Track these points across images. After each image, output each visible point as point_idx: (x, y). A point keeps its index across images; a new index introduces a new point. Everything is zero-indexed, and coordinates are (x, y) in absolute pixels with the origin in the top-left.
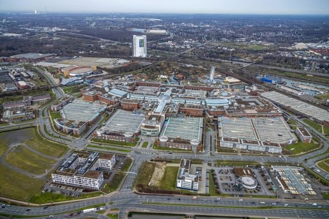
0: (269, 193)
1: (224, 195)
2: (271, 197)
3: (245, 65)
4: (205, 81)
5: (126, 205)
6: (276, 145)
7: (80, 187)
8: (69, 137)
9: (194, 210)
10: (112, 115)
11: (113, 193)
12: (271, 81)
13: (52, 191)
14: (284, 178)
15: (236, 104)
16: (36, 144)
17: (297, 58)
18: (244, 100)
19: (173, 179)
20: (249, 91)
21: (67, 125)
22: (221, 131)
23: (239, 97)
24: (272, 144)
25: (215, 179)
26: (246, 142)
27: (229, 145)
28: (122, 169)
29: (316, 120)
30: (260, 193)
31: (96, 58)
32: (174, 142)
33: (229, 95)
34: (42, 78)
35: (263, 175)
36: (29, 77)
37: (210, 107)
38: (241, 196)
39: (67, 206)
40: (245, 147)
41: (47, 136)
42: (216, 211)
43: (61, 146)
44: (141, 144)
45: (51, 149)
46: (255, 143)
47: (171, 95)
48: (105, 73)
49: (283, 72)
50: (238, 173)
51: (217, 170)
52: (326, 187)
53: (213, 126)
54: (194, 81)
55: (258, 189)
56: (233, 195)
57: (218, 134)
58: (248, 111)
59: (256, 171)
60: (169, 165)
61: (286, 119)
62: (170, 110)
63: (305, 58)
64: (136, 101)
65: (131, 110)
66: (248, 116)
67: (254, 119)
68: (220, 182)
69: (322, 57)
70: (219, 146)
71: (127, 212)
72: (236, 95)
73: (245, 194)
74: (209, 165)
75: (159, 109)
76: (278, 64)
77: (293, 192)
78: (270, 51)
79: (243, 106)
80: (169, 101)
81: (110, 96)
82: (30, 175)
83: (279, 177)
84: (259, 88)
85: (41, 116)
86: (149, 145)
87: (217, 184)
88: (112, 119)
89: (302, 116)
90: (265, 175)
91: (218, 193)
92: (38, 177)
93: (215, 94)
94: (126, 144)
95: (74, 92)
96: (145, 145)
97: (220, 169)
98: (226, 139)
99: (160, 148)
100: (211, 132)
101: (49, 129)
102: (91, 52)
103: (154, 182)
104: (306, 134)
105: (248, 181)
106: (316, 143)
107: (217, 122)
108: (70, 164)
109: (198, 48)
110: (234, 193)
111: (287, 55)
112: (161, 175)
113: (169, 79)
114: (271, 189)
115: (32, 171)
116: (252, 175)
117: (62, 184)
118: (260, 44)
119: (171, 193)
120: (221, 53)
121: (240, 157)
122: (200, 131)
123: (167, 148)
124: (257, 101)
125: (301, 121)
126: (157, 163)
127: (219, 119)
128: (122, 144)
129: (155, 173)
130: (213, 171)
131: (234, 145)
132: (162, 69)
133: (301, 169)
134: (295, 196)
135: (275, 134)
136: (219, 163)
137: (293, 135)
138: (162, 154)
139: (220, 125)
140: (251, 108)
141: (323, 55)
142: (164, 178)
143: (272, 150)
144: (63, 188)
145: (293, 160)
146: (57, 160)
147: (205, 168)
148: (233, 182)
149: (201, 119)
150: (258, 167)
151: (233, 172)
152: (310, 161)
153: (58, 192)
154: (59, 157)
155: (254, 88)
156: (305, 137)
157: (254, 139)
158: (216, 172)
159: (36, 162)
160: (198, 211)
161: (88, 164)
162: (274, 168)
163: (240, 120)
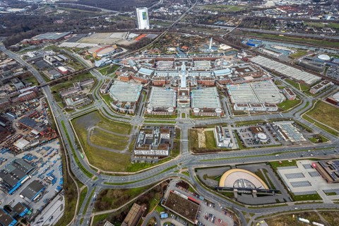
0: (276, 143)
1: (249, 148)
2: (278, 146)
3: (231, 29)
4: (205, 50)
5: (190, 164)
6: (274, 106)
7: (155, 156)
8: (127, 116)
9: (233, 162)
10: (150, 92)
11: (178, 156)
12: (254, 45)
13: (138, 161)
14: (284, 131)
15: (236, 72)
16: (106, 125)
17: (269, 18)
18: (240, 67)
19: (212, 141)
20: (241, 57)
21: (123, 106)
22: (232, 97)
23: (236, 65)
24: (271, 106)
25: (239, 137)
26: (253, 106)
27: (241, 109)
28: (176, 138)
29: (294, 80)
30: (270, 144)
31: (108, 34)
32: (204, 111)
33: (229, 64)
34: (75, 61)
35: (269, 130)
36: (64, 61)
37: (219, 77)
38: (260, 147)
39: (153, 171)
40: (252, 109)
41: (110, 117)
42: (248, 160)
43: (126, 125)
44: (181, 115)
45: (120, 128)
46: (259, 106)
47: (187, 69)
48: (125, 50)
49: (261, 34)
50: (254, 131)
51: (238, 129)
52: (311, 134)
53: (224, 93)
54: (197, 51)
55: (269, 141)
56: (254, 147)
57: (230, 100)
58: (247, 78)
59: (264, 127)
60: (206, 130)
61: (273, 80)
62: (192, 84)
63: (275, 17)
64: (163, 78)
65: (161, 86)
66: (247, 82)
67: (251, 83)
68: (243, 139)
69: (287, 14)
70: (234, 110)
71: (193, 169)
72: (234, 63)
73: (261, 145)
74: (232, 126)
75: (183, 84)
76: (255, 26)
77: (292, 141)
78: (245, 12)
79: (242, 73)
80: (187, 76)
81: (141, 75)
82: (116, 151)
83: (281, 131)
84: (248, 53)
85: (96, 100)
86: (186, 115)
87: (242, 140)
88: (151, 96)
89: (284, 77)
90: (271, 129)
91: (245, 147)
92: (123, 152)
93: (218, 64)
94: (170, 117)
95: (109, 72)
96: (183, 115)
97: (240, 128)
98: (239, 105)
99: (195, 117)
100: (225, 99)
101: (109, 111)
102: (100, 26)
103: (201, 144)
104: (291, 94)
105: (262, 136)
106: (297, 99)
107: (226, 89)
108: (143, 141)
109: (187, 13)
110: (255, 146)
111: (260, 14)
112: (204, 138)
113: (177, 51)
114: (277, 140)
115: (116, 149)
116: (263, 131)
117: (142, 155)
118: (237, 5)
119: (215, 151)
120: (209, 18)
121: (250, 118)
122: (218, 99)
123: (199, 117)
124: (250, 67)
125: (283, 81)
126: (198, 129)
127: (228, 87)
128: (168, 117)
129: (199, 137)
130: (236, 131)
131: (245, 109)
132: (168, 41)
133: (293, 122)
134: (293, 143)
135: (269, 96)
136: (238, 124)
137: (282, 95)
138: (198, 122)
139: (230, 93)
140: (248, 75)
141: (288, 13)
142: (207, 141)
143: (271, 109)
144: (144, 158)
145: (286, 116)
146: (128, 136)
147: (230, 129)
148: (252, 137)
149: (215, 88)
150: (265, 123)
151: (249, 129)
152: (296, 115)
153: (143, 162)
154: (129, 134)
155: (245, 54)
156: (291, 96)
157: (257, 101)
158: (238, 131)
159: (115, 140)
160: (237, 162)
161: (156, 140)
162: (275, 124)
163: (243, 86)
